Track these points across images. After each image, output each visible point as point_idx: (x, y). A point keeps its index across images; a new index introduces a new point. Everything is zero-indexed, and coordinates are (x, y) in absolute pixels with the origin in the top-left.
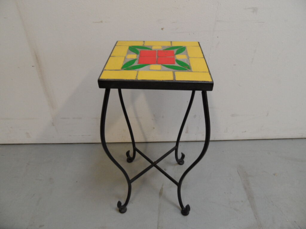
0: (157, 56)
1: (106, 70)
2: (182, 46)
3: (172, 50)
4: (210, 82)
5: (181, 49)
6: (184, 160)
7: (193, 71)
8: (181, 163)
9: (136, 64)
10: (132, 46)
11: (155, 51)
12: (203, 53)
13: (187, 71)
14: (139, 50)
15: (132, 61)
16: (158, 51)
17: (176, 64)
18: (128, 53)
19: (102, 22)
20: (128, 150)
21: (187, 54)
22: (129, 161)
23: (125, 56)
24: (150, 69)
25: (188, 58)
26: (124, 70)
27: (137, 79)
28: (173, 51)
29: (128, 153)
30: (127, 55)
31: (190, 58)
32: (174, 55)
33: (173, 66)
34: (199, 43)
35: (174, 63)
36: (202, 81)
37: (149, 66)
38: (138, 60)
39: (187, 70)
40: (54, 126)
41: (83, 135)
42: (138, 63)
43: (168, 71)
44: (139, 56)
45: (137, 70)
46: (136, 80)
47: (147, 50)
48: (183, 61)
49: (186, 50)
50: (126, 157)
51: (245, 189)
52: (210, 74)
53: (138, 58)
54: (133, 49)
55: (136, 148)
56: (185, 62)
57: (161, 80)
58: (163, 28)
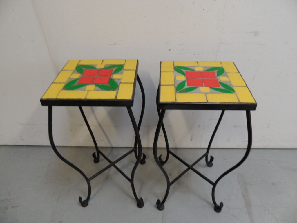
19: (115, 44)
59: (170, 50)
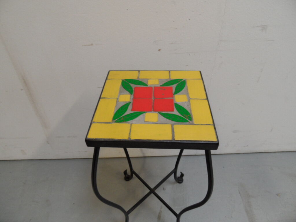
0: (153, 97)
1: (94, 122)
2: (182, 79)
3: (170, 86)
4: (215, 142)
5: (181, 85)
6: (184, 178)
7: (195, 123)
8: (180, 182)
9: (129, 111)
10: (125, 80)
11: (151, 88)
12: (205, 91)
13: (187, 123)
14: (133, 86)
15: (124, 105)
16: (155, 87)
17: (176, 112)
18: (121, 93)
19: (92, 45)
20: (125, 170)
21: (187, 94)
22: (127, 180)
23: (117, 97)
24: (146, 120)
25: (189, 99)
26: (116, 122)
27: (130, 138)
28: (172, 88)
29: (125, 172)
30: (119, 96)
31: (191, 100)
32: (172, 95)
33: (172, 114)
34: (200, 72)
35: (173, 110)
36: (206, 141)
37: (144, 114)
38: (131, 104)
39: (188, 121)
40: (49, 144)
41: (79, 152)
42: (132, 110)
43: (166, 124)
44: (132, 97)
45: (130, 122)
46: (128, 140)
47: (142, 86)
48: (183, 106)
49: (186, 86)
50: (124, 176)
51: (247, 212)
52: (215, 128)
53: (132, 101)
54: (126, 85)
55: (133, 170)
56: (186, 107)
57: (158, 140)
58: (160, 49)
59: (159, 50)
